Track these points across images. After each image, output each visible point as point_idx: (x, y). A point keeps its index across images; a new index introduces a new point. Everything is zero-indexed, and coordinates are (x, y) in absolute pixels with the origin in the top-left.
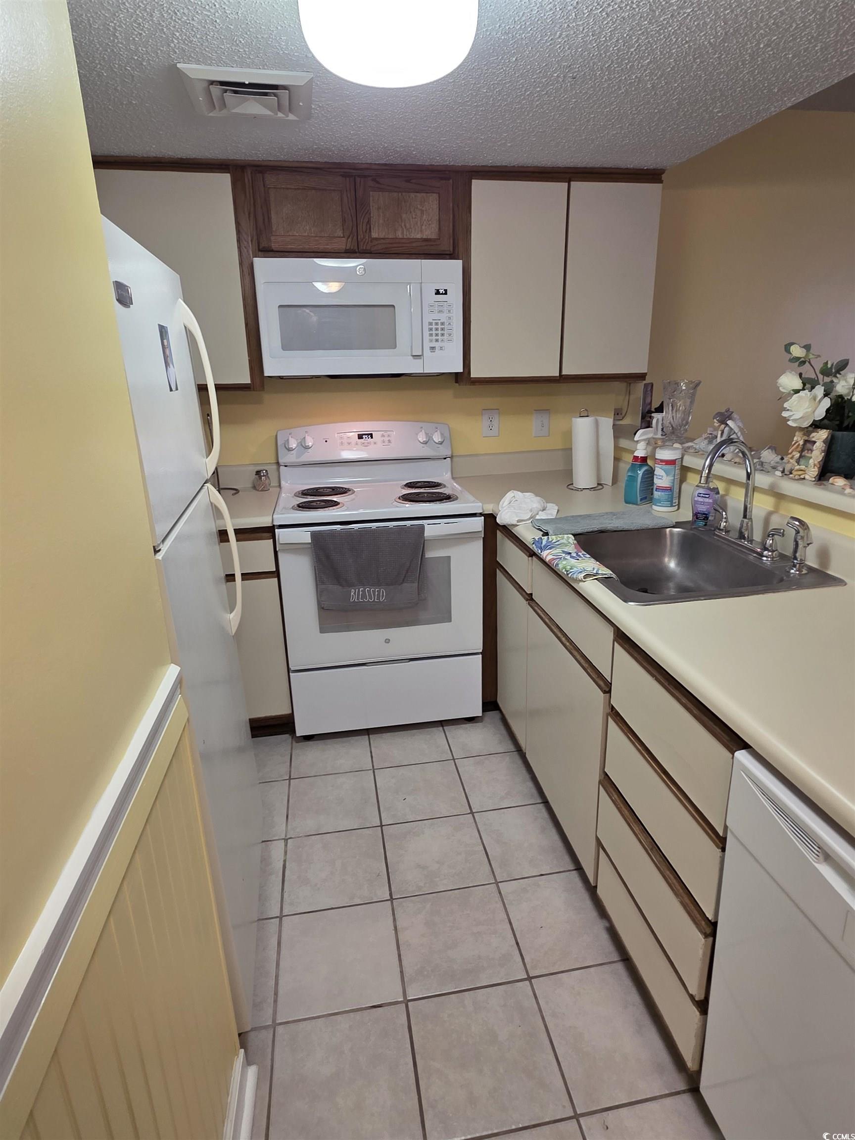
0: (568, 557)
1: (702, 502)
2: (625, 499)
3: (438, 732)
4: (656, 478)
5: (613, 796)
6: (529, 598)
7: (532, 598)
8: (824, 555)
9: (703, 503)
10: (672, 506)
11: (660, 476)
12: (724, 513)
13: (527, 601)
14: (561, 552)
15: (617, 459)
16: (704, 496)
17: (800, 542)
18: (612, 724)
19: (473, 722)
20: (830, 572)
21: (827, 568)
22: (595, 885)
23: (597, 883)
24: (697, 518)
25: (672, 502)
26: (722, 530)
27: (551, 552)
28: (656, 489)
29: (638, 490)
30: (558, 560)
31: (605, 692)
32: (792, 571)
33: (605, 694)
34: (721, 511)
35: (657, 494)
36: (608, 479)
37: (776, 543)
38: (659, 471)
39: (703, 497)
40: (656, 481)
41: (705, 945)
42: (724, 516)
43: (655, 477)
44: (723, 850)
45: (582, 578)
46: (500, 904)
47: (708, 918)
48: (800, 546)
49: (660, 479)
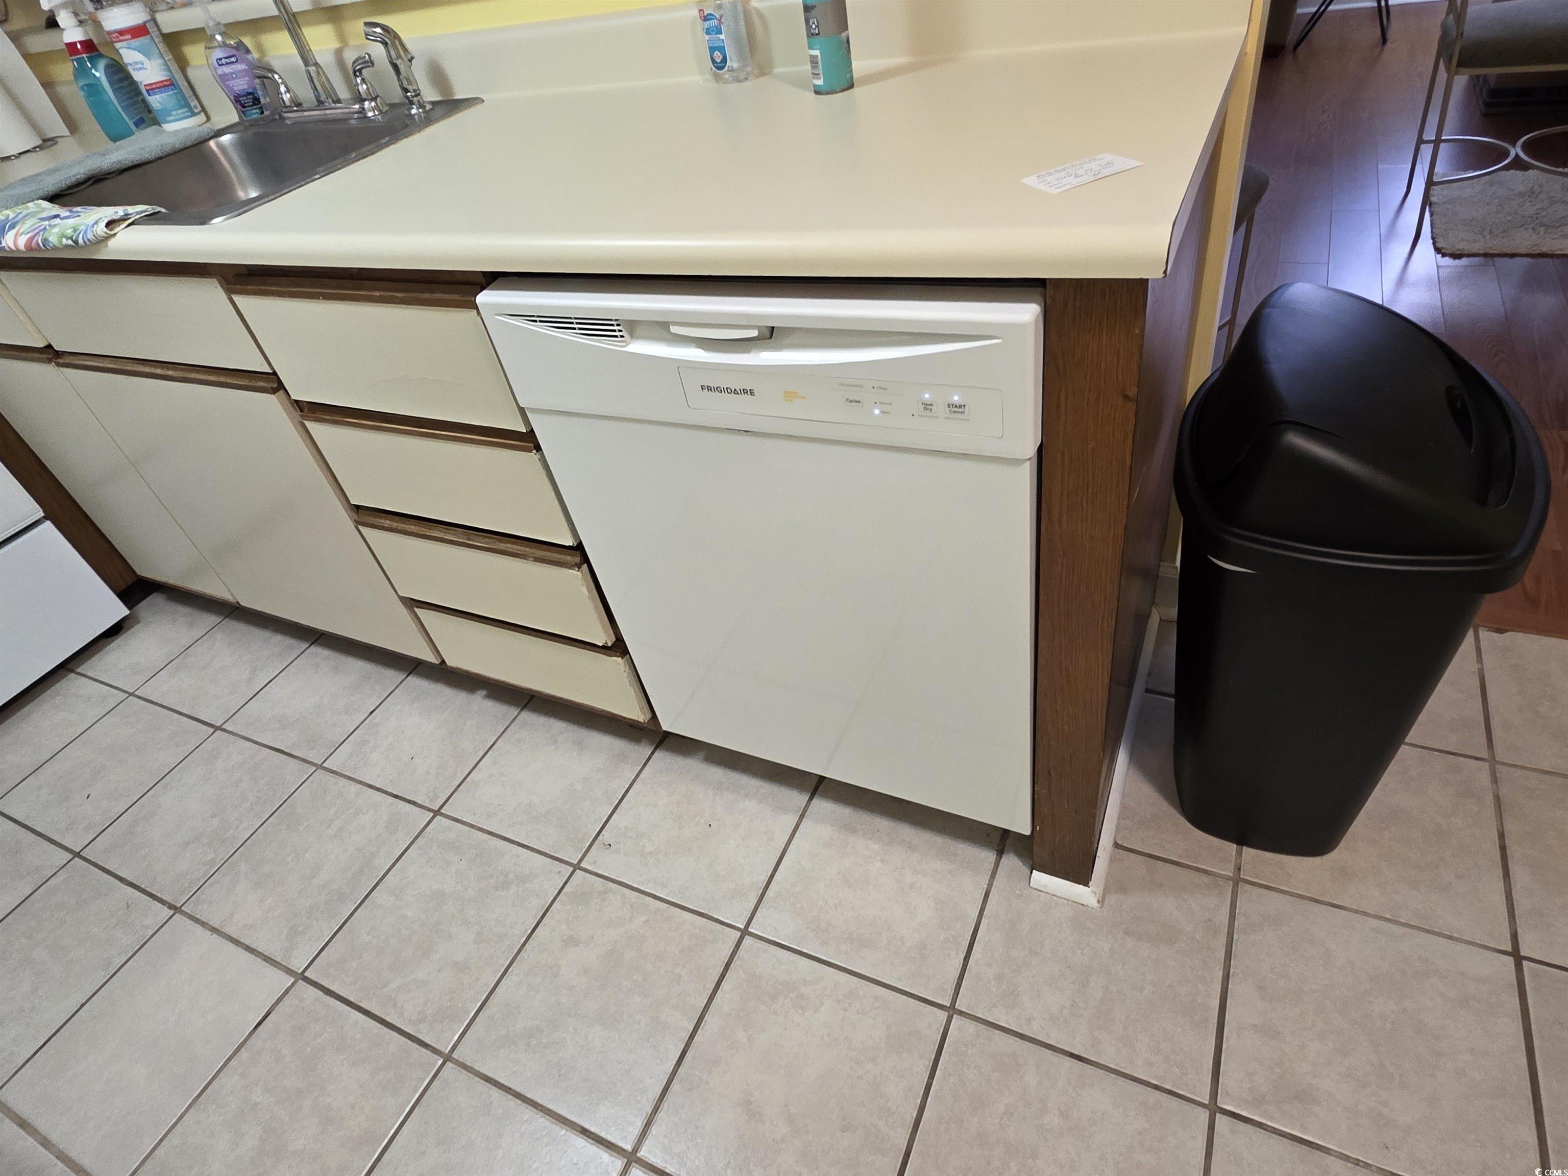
0: (58, 221)
1: (232, 73)
2: (108, 136)
3: (72, 684)
4: (134, 69)
5: (384, 524)
6: (50, 354)
7: (57, 352)
8: (438, 76)
9: (237, 75)
10: (194, 114)
11: (136, 63)
12: (276, 76)
13: (50, 362)
14: (38, 221)
15: (48, 85)
16: (228, 61)
17: (399, 62)
18: (318, 430)
19: (123, 631)
20: (457, 97)
21: (451, 93)
22: (440, 661)
23: (441, 657)
24: (243, 107)
25: (187, 105)
26: (290, 106)
27: (19, 230)
28: (147, 91)
29: (121, 110)
30: (42, 233)
31: (274, 391)
32: (414, 111)
33: (277, 394)
34: (270, 75)
35: (156, 101)
36: (56, 126)
37: (371, 85)
38: (130, 55)
39: (227, 64)
40: (137, 76)
41: (584, 578)
42: (280, 81)
43: (130, 69)
44: (538, 448)
45: (105, 230)
46: (342, 782)
47: (569, 546)
48: (402, 67)
49: (141, 69)
